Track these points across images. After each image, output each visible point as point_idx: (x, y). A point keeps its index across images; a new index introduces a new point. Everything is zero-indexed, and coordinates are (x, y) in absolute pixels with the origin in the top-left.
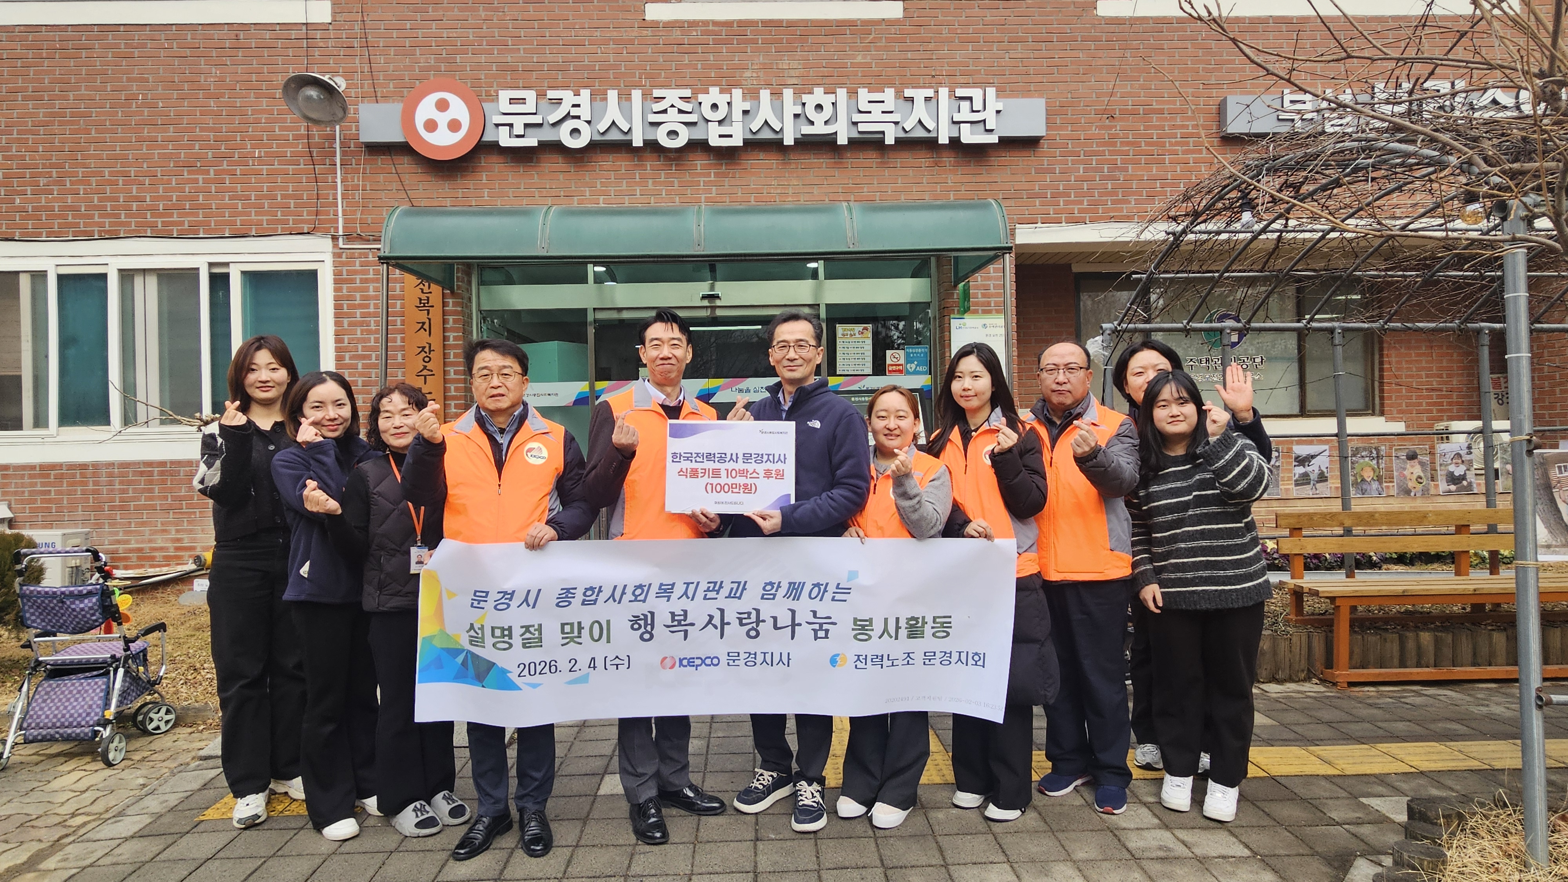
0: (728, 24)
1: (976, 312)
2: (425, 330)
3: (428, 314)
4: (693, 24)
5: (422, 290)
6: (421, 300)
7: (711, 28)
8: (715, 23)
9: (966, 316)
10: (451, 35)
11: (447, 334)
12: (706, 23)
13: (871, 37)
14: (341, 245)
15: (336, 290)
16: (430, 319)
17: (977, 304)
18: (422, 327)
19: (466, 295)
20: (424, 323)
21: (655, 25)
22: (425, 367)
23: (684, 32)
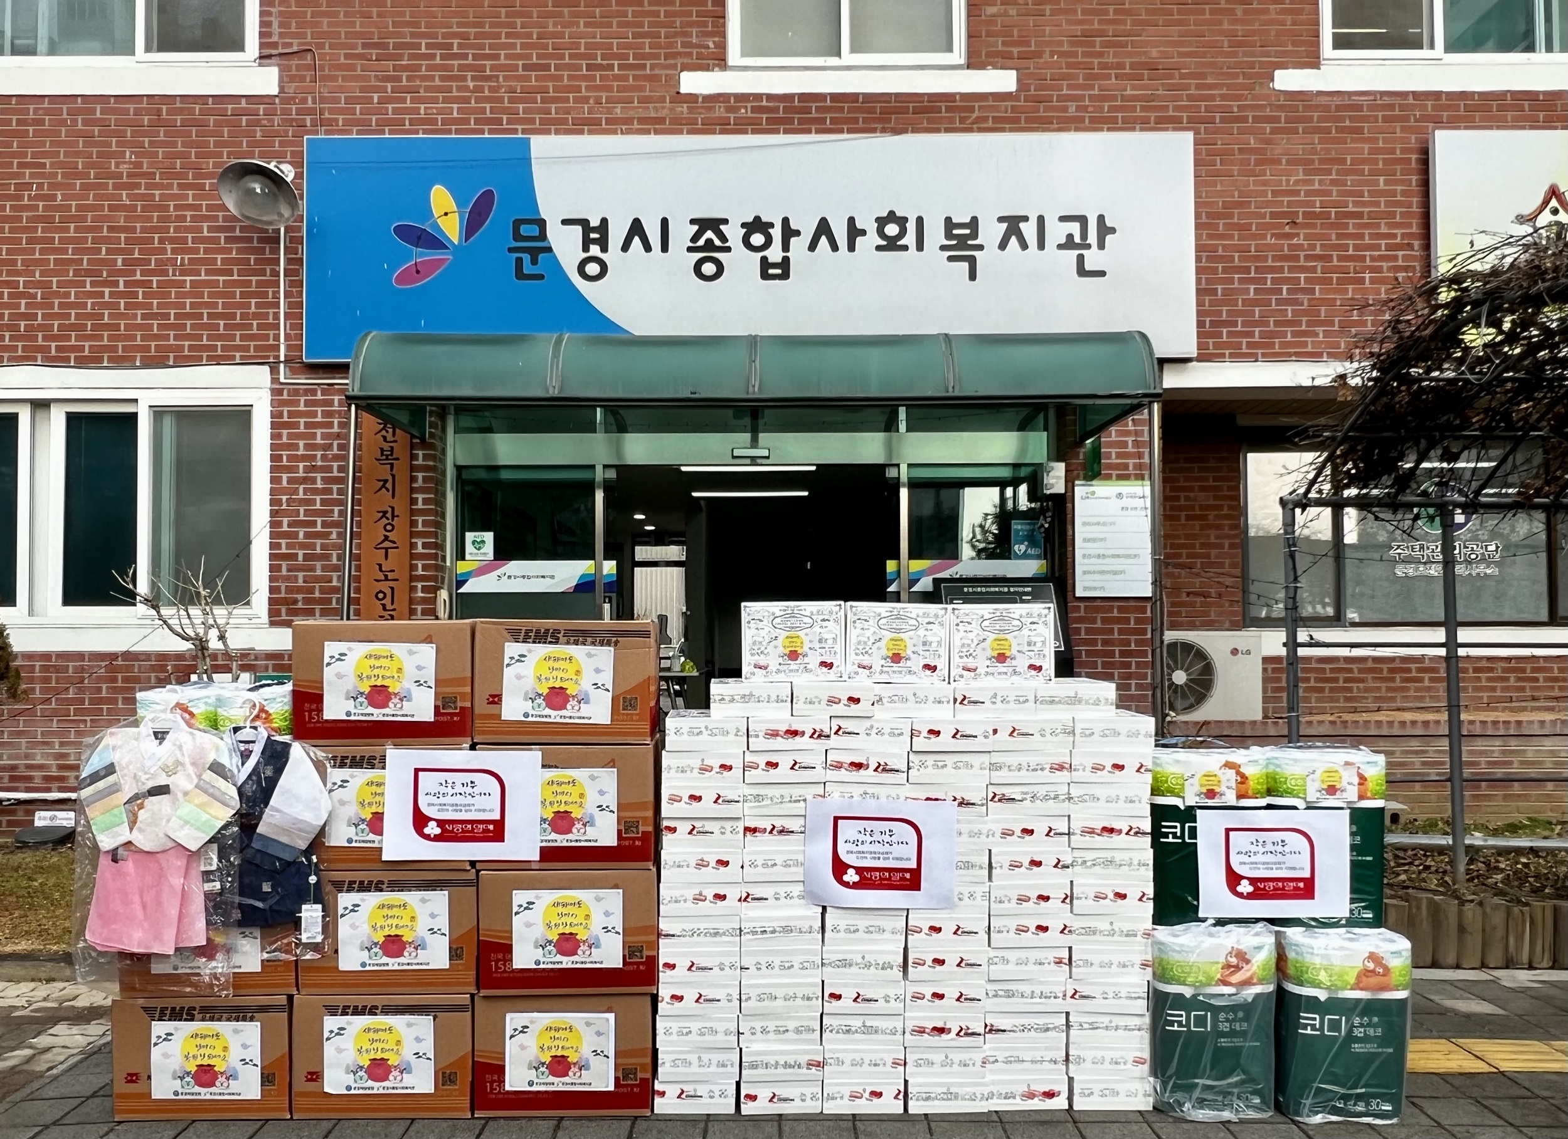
0: (787, 98)
1: (1108, 477)
2: (388, 490)
3: (392, 469)
4: (742, 98)
5: (385, 438)
6: (382, 450)
7: (764, 103)
8: (770, 97)
9: (1094, 482)
10: (429, 111)
11: (414, 496)
12: (758, 97)
13: (974, 116)
14: (282, 380)
15: (273, 437)
16: (393, 476)
17: (1111, 467)
18: (383, 486)
19: (439, 445)
20: (386, 481)
21: (692, 98)
22: (386, 538)
23: (730, 109)
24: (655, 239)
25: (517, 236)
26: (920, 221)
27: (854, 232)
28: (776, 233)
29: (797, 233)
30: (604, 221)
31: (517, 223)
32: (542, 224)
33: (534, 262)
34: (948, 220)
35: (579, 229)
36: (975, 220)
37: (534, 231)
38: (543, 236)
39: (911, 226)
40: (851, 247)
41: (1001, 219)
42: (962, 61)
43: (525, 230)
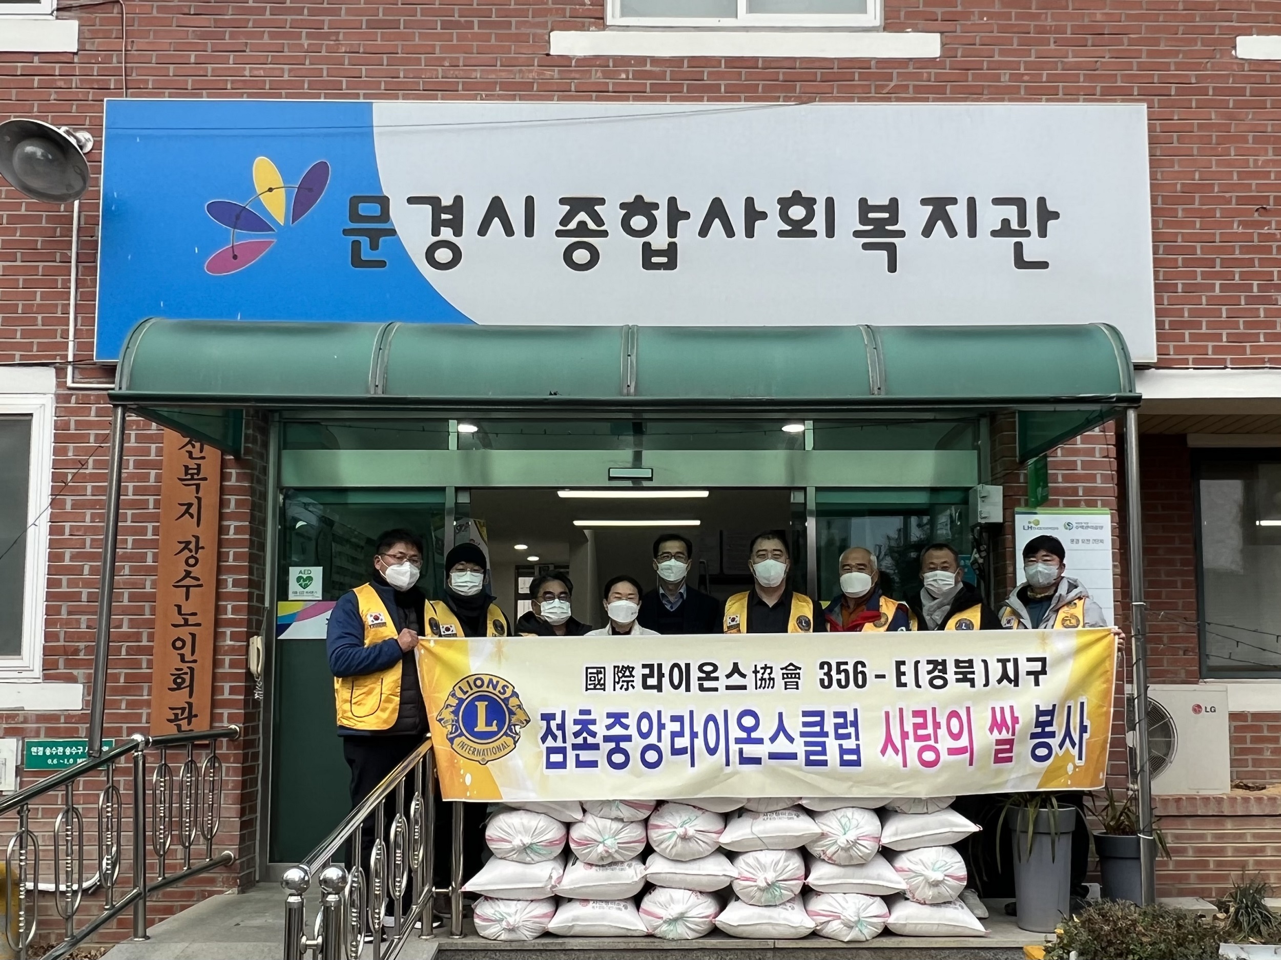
0: (676, 62)
1: (1055, 504)
2: (192, 516)
3: (197, 492)
4: (622, 61)
5: (190, 453)
6: (186, 467)
7: (648, 68)
8: (655, 60)
9: (1038, 510)
10: (256, 73)
11: (226, 523)
12: (642, 60)
13: (892, 84)
14: (70, 383)
15: (56, 452)
16: (199, 499)
17: (1058, 491)
18: (187, 511)
19: (259, 463)
20: (190, 505)
21: (564, 61)
22: (188, 574)
23: (606, 75)
24: (518, 222)
25: (355, 216)
26: (830, 203)
27: (753, 215)
28: (661, 215)
29: (686, 215)
30: (458, 200)
31: (355, 201)
32: (384, 202)
33: (374, 246)
34: (863, 202)
35: (428, 208)
36: (894, 202)
37: (374, 209)
38: (385, 215)
39: (820, 209)
40: (750, 233)
41: (925, 202)
42: (877, 22)
43: (365, 209)
